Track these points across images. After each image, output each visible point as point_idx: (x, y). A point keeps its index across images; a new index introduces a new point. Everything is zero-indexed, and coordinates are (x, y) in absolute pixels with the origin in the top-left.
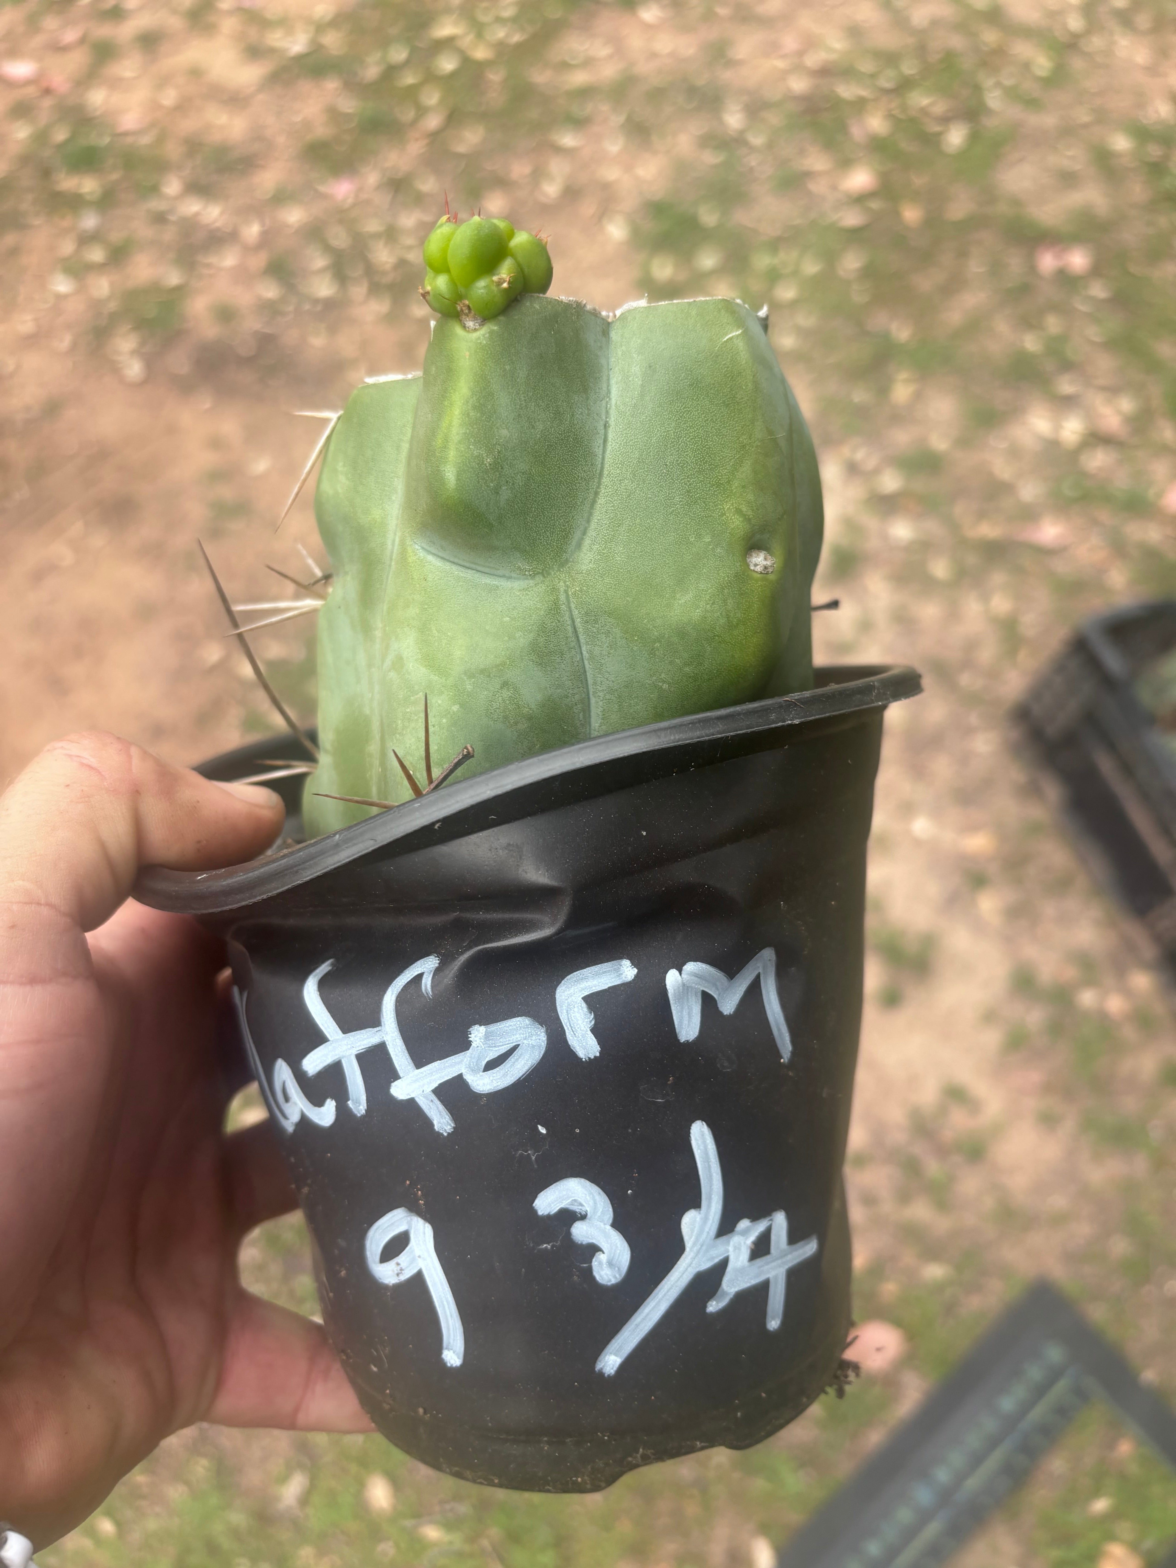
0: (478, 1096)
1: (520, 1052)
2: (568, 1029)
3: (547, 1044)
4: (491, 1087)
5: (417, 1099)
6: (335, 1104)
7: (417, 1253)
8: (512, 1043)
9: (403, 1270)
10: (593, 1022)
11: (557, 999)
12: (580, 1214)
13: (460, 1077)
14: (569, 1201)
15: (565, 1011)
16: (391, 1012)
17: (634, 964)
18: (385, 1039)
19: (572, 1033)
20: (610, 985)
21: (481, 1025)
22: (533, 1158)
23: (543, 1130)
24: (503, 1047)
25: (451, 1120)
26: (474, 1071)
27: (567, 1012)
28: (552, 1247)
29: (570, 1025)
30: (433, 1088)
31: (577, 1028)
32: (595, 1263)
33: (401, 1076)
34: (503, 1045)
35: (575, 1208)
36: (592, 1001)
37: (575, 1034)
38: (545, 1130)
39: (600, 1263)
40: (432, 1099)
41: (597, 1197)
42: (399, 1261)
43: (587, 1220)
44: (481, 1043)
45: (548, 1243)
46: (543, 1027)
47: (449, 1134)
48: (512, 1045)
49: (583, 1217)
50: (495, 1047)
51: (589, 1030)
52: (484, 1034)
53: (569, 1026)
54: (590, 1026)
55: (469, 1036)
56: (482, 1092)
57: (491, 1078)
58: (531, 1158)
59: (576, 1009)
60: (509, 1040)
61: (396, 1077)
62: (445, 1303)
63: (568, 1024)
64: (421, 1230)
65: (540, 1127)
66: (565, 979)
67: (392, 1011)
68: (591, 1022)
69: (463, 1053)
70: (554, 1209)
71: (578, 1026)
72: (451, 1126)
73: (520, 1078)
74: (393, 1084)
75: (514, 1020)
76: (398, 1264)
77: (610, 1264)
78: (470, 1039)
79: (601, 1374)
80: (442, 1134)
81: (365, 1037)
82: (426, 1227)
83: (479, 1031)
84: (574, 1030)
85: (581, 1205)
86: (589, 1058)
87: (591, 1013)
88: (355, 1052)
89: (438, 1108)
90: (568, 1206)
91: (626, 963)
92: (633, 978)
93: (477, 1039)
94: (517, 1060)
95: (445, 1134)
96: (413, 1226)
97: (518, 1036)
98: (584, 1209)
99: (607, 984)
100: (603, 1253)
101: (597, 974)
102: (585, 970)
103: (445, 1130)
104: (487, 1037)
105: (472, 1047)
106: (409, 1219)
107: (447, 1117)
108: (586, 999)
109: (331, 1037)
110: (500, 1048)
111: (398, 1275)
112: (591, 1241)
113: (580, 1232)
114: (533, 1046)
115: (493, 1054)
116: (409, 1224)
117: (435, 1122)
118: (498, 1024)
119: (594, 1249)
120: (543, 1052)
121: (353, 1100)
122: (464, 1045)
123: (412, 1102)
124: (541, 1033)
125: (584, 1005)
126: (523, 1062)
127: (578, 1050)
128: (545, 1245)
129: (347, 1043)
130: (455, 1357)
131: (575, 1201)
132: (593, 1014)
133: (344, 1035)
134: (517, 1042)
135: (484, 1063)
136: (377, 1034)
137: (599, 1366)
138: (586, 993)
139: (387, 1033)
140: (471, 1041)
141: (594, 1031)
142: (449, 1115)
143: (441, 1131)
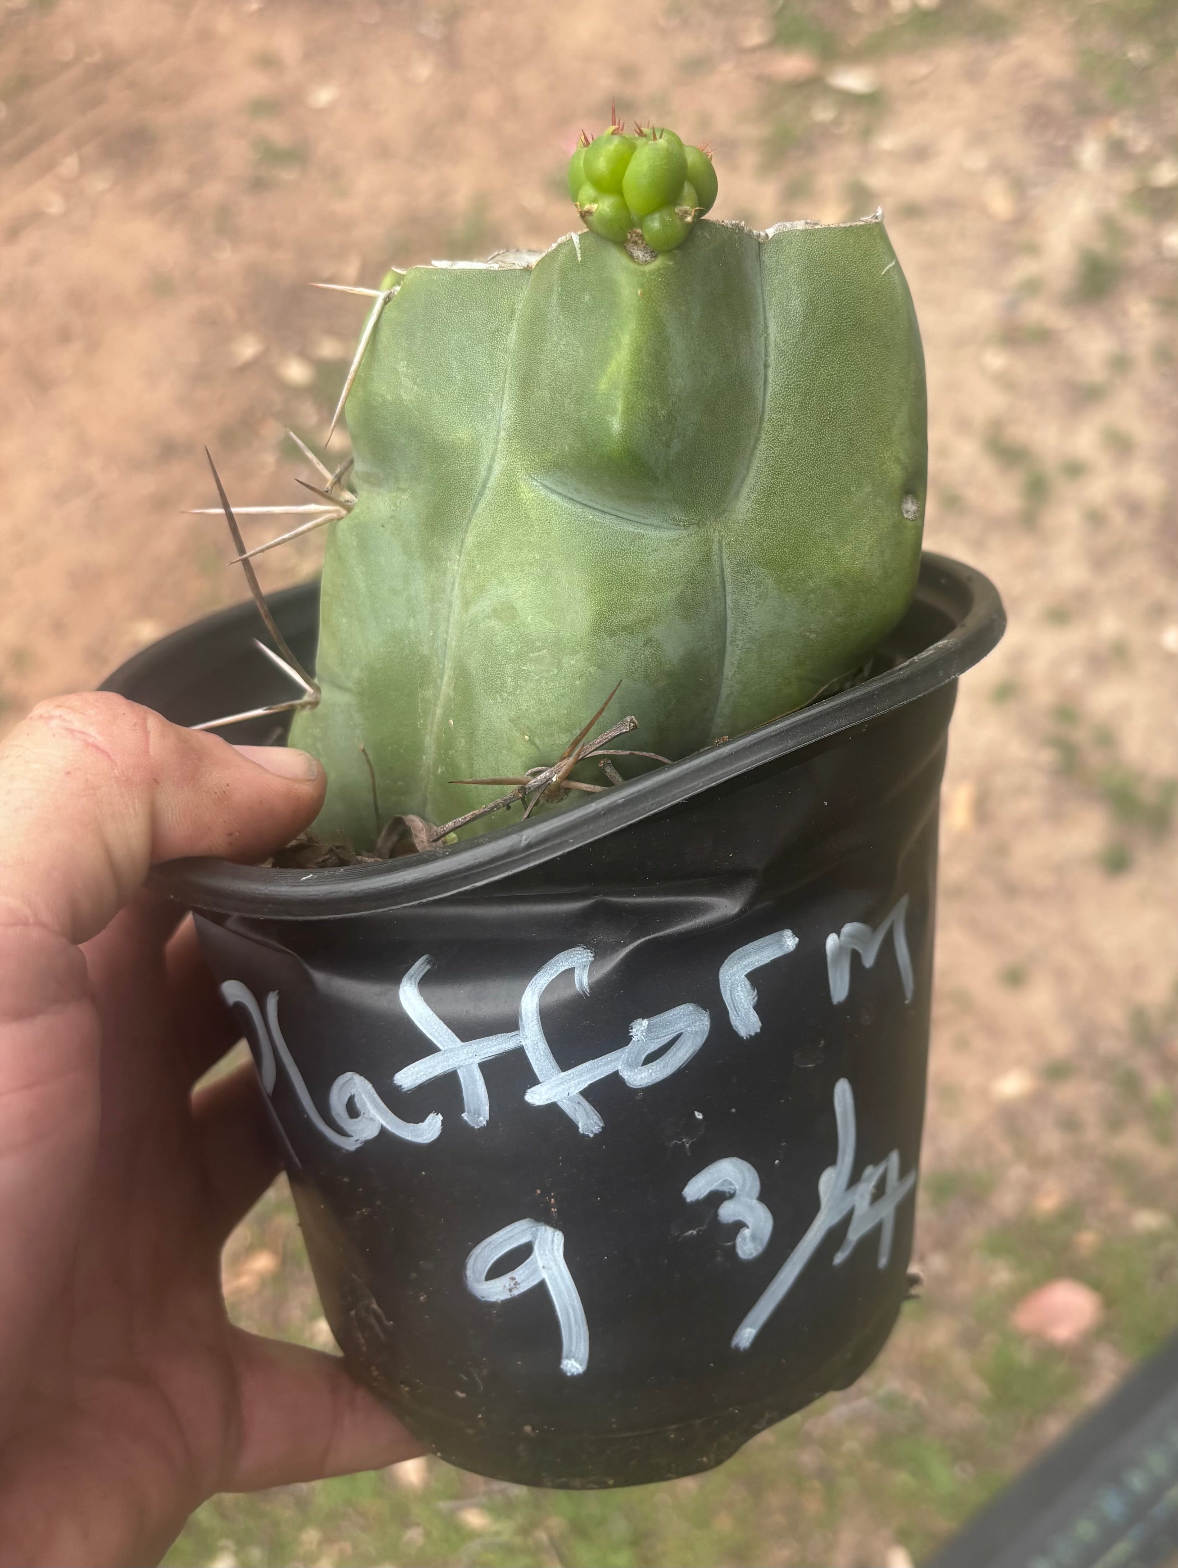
0: (636, 1091)
1: (682, 1041)
2: (731, 1009)
3: (710, 1027)
4: (648, 1081)
5: (559, 1104)
6: (441, 1118)
7: (540, 1263)
8: (676, 1032)
9: (519, 1284)
10: (756, 999)
11: (720, 980)
12: (729, 1193)
13: (616, 1074)
14: (720, 1182)
15: (728, 992)
16: (533, 1014)
17: (795, 933)
18: (523, 1043)
19: (735, 1013)
20: (772, 958)
21: (643, 1019)
22: (687, 1145)
23: (699, 1116)
24: (665, 1038)
25: (600, 1120)
26: (631, 1066)
27: (731, 992)
28: (698, 1232)
29: (734, 1006)
30: (582, 1089)
31: (740, 1007)
32: (739, 1240)
33: (541, 1081)
34: (665, 1036)
35: (725, 1189)
36: (754, 977)
37: (738, 1014)
38: (701, 1115)
39: (744, 1239)
40: (579, 1101)
41: (747, 1174)
42: (514, 1276)
43: (735, 1199)
44: (642, 1037)
45: (694, 1229)
46: (706, 1011)
47: (596, 1135)
48: (674, 1035)
49: (732, 1196)
50: (657, 1038)
51: (752, 1007)
52: (646, 1027)
53: (732, 1007)
54: (752, 1003)
55: (630, 1031)
56: (638, 1087)
57: (650, 1071)
58: (685, 1146)
59: (739, 988)
60: (672, 1030)
61: (533, 1081)
62: (571, 1311)
63: (732, 1004)
64: (550, 1239)
65: (696, 1113)
66: (729, 958)
67: (535, 1013)
68: (753, 999)
69: (621, 1049)
70: (704, 1193)
71: (742, 1005)
72: (599, 1126)
73: (680, 1067)
74: (529, 1091)
75: (677, 1008)
76: (513, 1279)
77: (754, 1238)
78: (631, 1034)
79: (737, 1349)
80: (588, 1136)
81: (495, 1043)
82: (556, 1236)
83: (642, 1024)
84: (737, 1009)
85: (731, 1184)
86: (750, 1035)
87: (754, 990)
88: (478, 1060)
89: (585, 1110)
90: (717, 1188)
91: (788, 933)
92: (794, 947)
93: (639, 1033)
94: (678, 1049)
95: (591, 1135)
96: (539, 1236)
97: (681, 1024)
98: (733, 1188)
99: (769, 957)
100: (748, 1227)
101: (760, 949)
102: (747, 946)
103: (592, 1131)
104: (649, 1029)
105: (632, 1041)
106: (534, 1229)
107: (595, 1117)
108: (749, 976)
109: (444, 1046)
110: (663, 1038)
111: (510, 1290)
112: (736, 1218)
113: (728, 1212)
114: (696, 1032)
115: (653, 1047)
116: (535, 1236)
117: (580, 1125)
118: (662, 1014)
119: (739, 1225)
120: (705, 1037)
121: (469, 1112)
122: (624, 1039)
123: (553, 1108)
124: (705, 1017)
125: (747, 983)
126: (684, 1051)
127: (740, 1029)
128: (691, 1232)
129: (467, 1051)
130: (578, 1366)
131: (726, 1180)
132: (756, 991)
133: (463, 1044)
134: (680, 1030)
135: (643, 1057)
136: (513, 1039)
137: (735, 1342)
138: (749, 970)
139: (526, 1037)
140: (632, 1036)
141: (756, 1008)
142: (598, 1115)
143: (586, 1133)
